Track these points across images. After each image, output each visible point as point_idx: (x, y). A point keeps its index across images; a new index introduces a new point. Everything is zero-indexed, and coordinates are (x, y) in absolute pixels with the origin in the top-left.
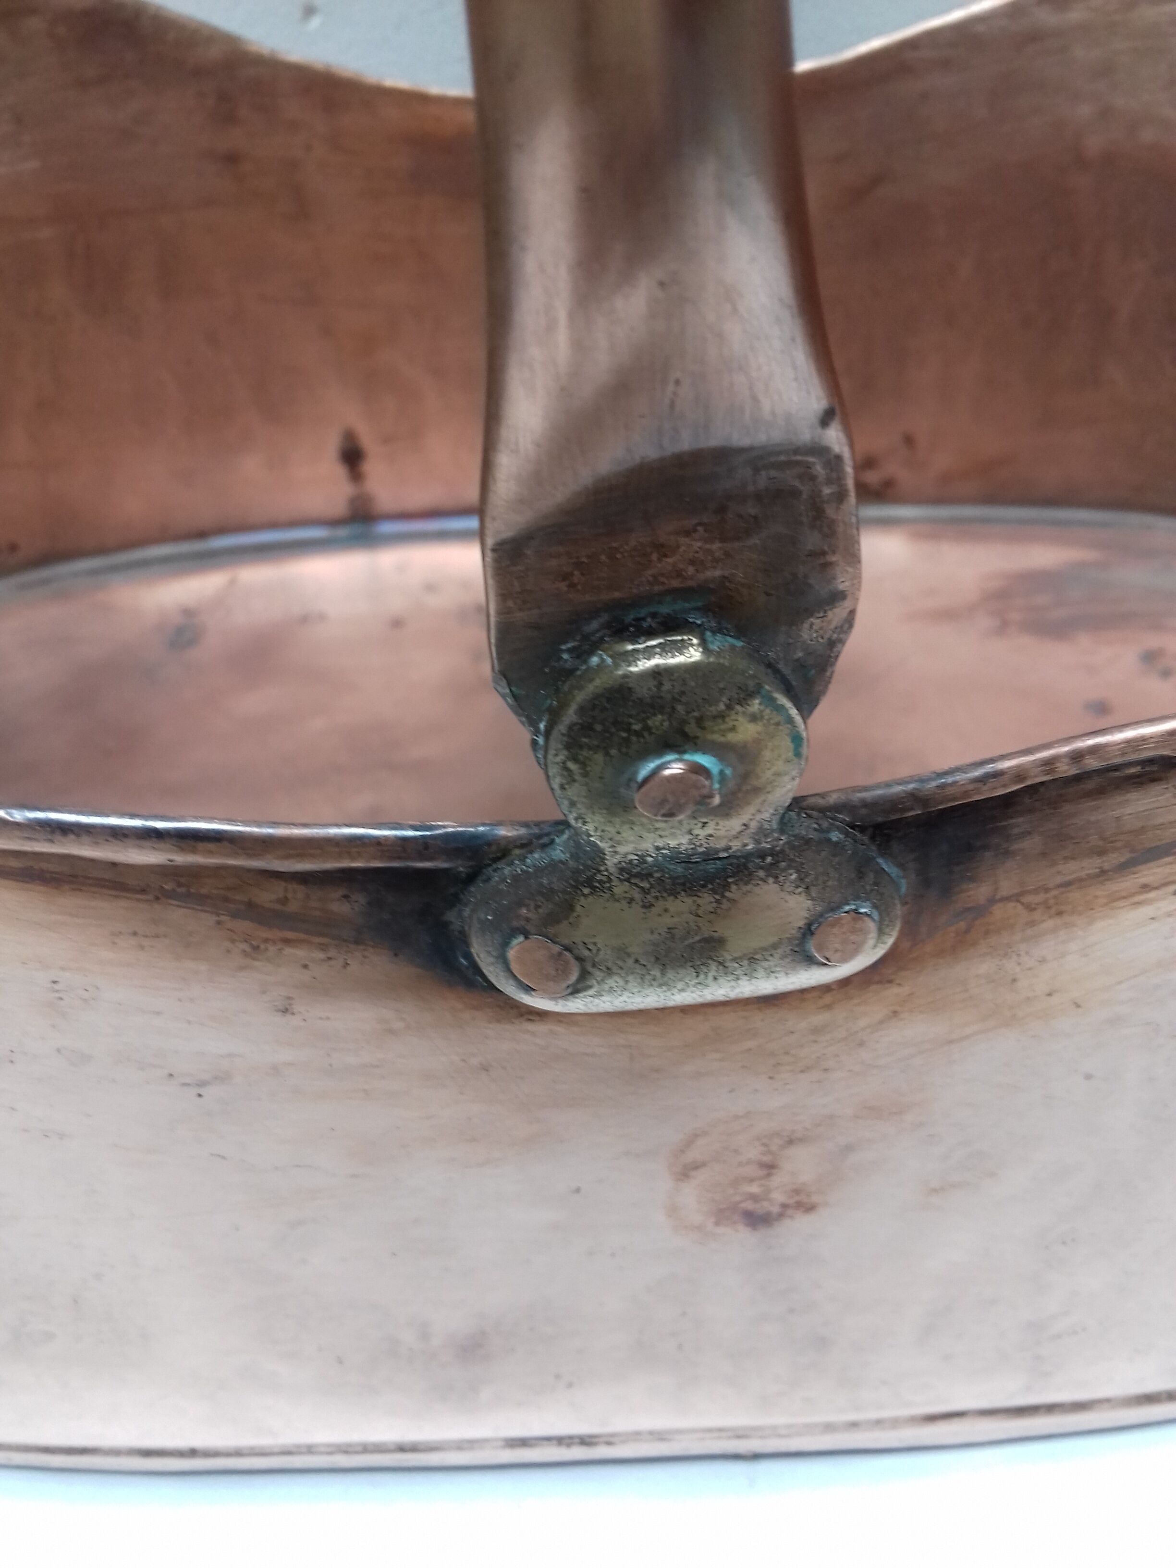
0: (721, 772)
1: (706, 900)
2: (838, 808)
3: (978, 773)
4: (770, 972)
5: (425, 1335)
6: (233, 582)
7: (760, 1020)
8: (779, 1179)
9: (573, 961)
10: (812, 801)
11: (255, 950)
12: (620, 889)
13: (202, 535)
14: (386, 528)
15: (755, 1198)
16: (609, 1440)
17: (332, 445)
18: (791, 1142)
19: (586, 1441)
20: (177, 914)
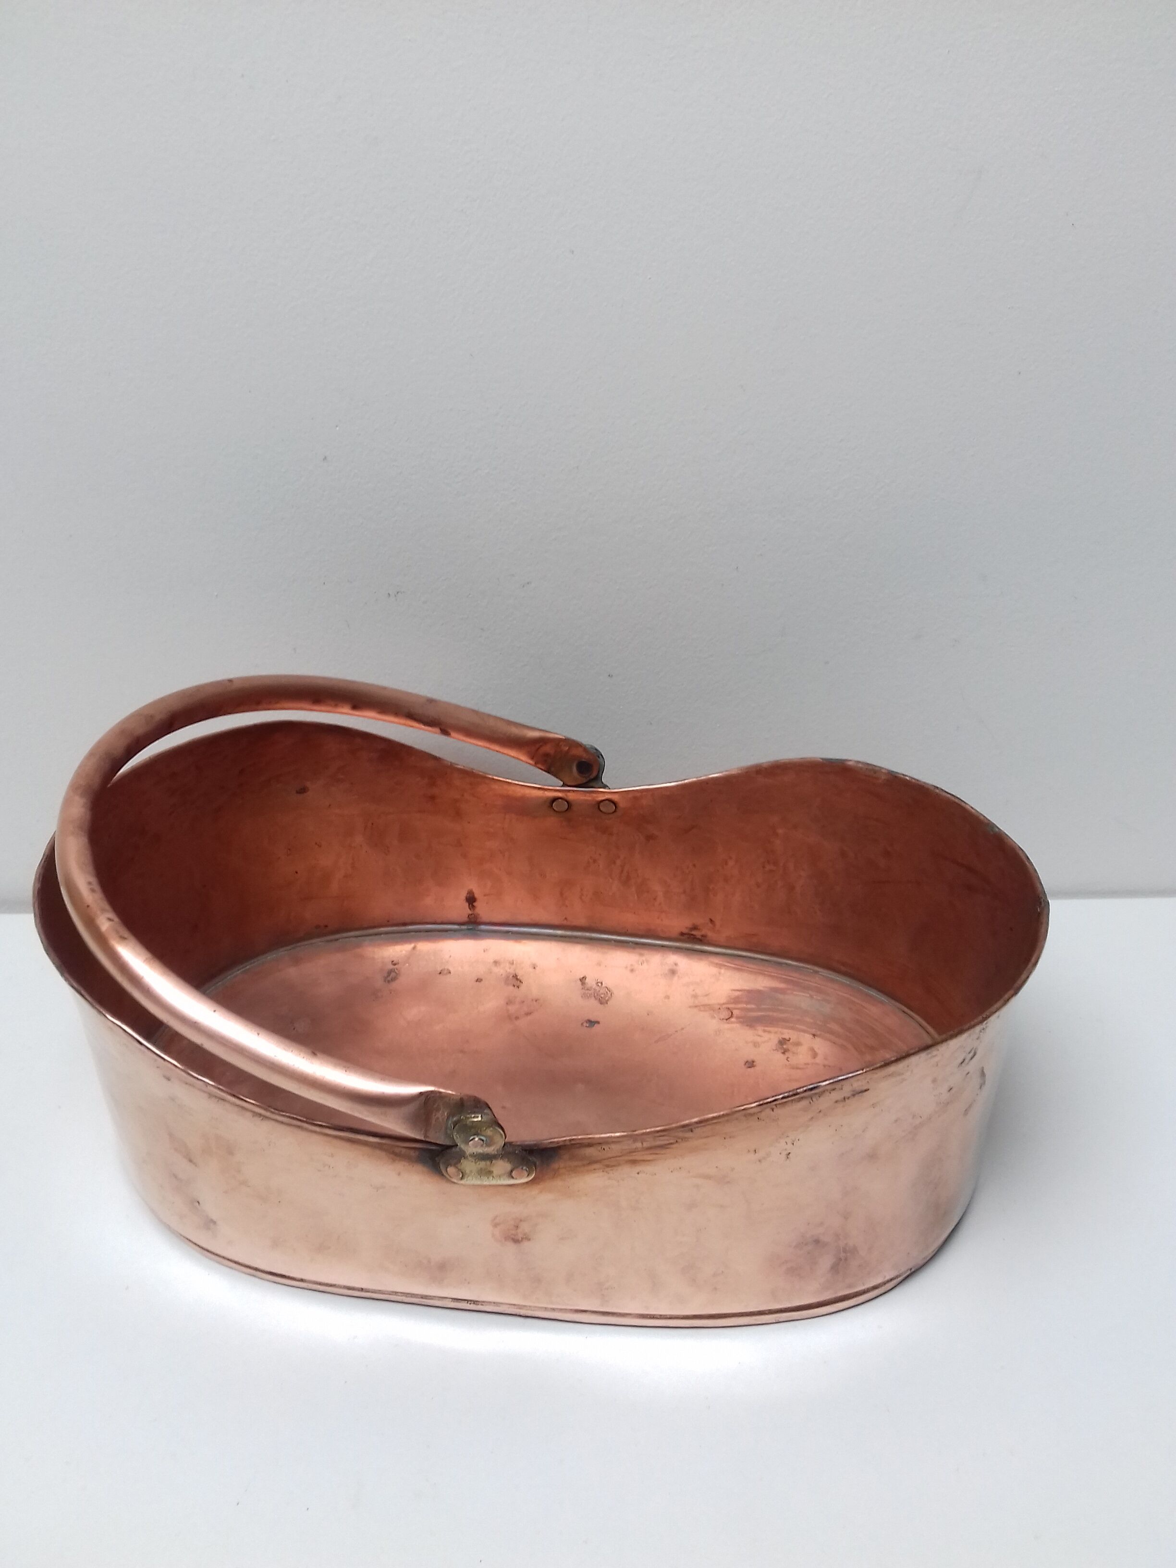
0: (486, 1140)
1: (488, 1163)
2: (519, 1146)
3: (550, 1141)
4: (504, 1180)
5: (429, 1262)
6: (414, 948)
7: (509, 1190)
8: (519, 1231)
9: (460, 1173)
10: (513, 1143)
11: (394, 1161)
12: (470, 1158)
13: (405, 924)
14: (483, 927)
15: (514, 1235)
16: (483, 1303)
17: (464, 894)
18: (521, 1221)
19: (475, 1302)
20: (378, 1152)
